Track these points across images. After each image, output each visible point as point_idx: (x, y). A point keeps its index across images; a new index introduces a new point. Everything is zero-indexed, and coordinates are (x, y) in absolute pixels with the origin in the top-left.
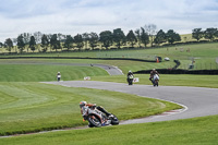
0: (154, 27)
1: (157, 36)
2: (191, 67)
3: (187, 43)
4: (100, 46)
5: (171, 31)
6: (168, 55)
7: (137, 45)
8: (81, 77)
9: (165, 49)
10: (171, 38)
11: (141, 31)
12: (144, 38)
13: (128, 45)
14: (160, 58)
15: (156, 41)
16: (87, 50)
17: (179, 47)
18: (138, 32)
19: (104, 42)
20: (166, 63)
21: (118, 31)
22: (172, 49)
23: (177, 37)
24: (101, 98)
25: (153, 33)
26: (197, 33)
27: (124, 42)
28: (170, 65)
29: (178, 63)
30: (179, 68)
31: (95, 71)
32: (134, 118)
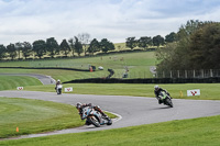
0: (88, 36)
1: (91, 45)
2: (125, 76)
3: (121, 52)
4: (33, 55)
5: (104, 40)
6: (102, 64)
7: (70, 54)
8: (14, 87)
9: (99, 58)
10: (104, 47)
11: (74, 41)
12: (78, 47)
13: (61, 55)
14: (94, 67)
15: (89, 50)
16: (20, 59)
17: (113, 56)
18: (71, 41)
19: (37, 51)
20: (100, 72)
21: (52, 40)
22: (105, 58)
23: (111, 46)
24: (35, 108)
25: (86, 42)
26: (131, 42)
27: (58, 51)
28: (104, 74)
29: (112, 72)
30: (113, 77)
31: (28, 81)
32: (68, 127)
